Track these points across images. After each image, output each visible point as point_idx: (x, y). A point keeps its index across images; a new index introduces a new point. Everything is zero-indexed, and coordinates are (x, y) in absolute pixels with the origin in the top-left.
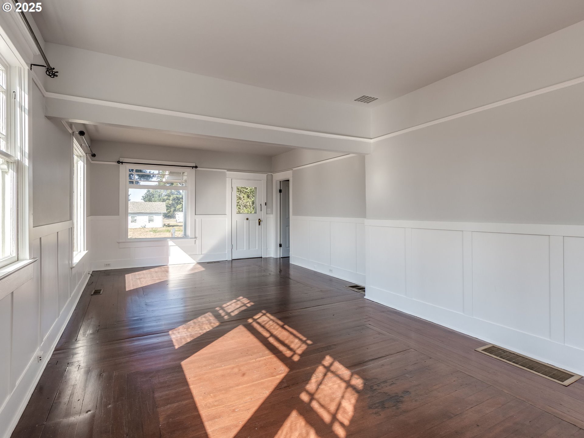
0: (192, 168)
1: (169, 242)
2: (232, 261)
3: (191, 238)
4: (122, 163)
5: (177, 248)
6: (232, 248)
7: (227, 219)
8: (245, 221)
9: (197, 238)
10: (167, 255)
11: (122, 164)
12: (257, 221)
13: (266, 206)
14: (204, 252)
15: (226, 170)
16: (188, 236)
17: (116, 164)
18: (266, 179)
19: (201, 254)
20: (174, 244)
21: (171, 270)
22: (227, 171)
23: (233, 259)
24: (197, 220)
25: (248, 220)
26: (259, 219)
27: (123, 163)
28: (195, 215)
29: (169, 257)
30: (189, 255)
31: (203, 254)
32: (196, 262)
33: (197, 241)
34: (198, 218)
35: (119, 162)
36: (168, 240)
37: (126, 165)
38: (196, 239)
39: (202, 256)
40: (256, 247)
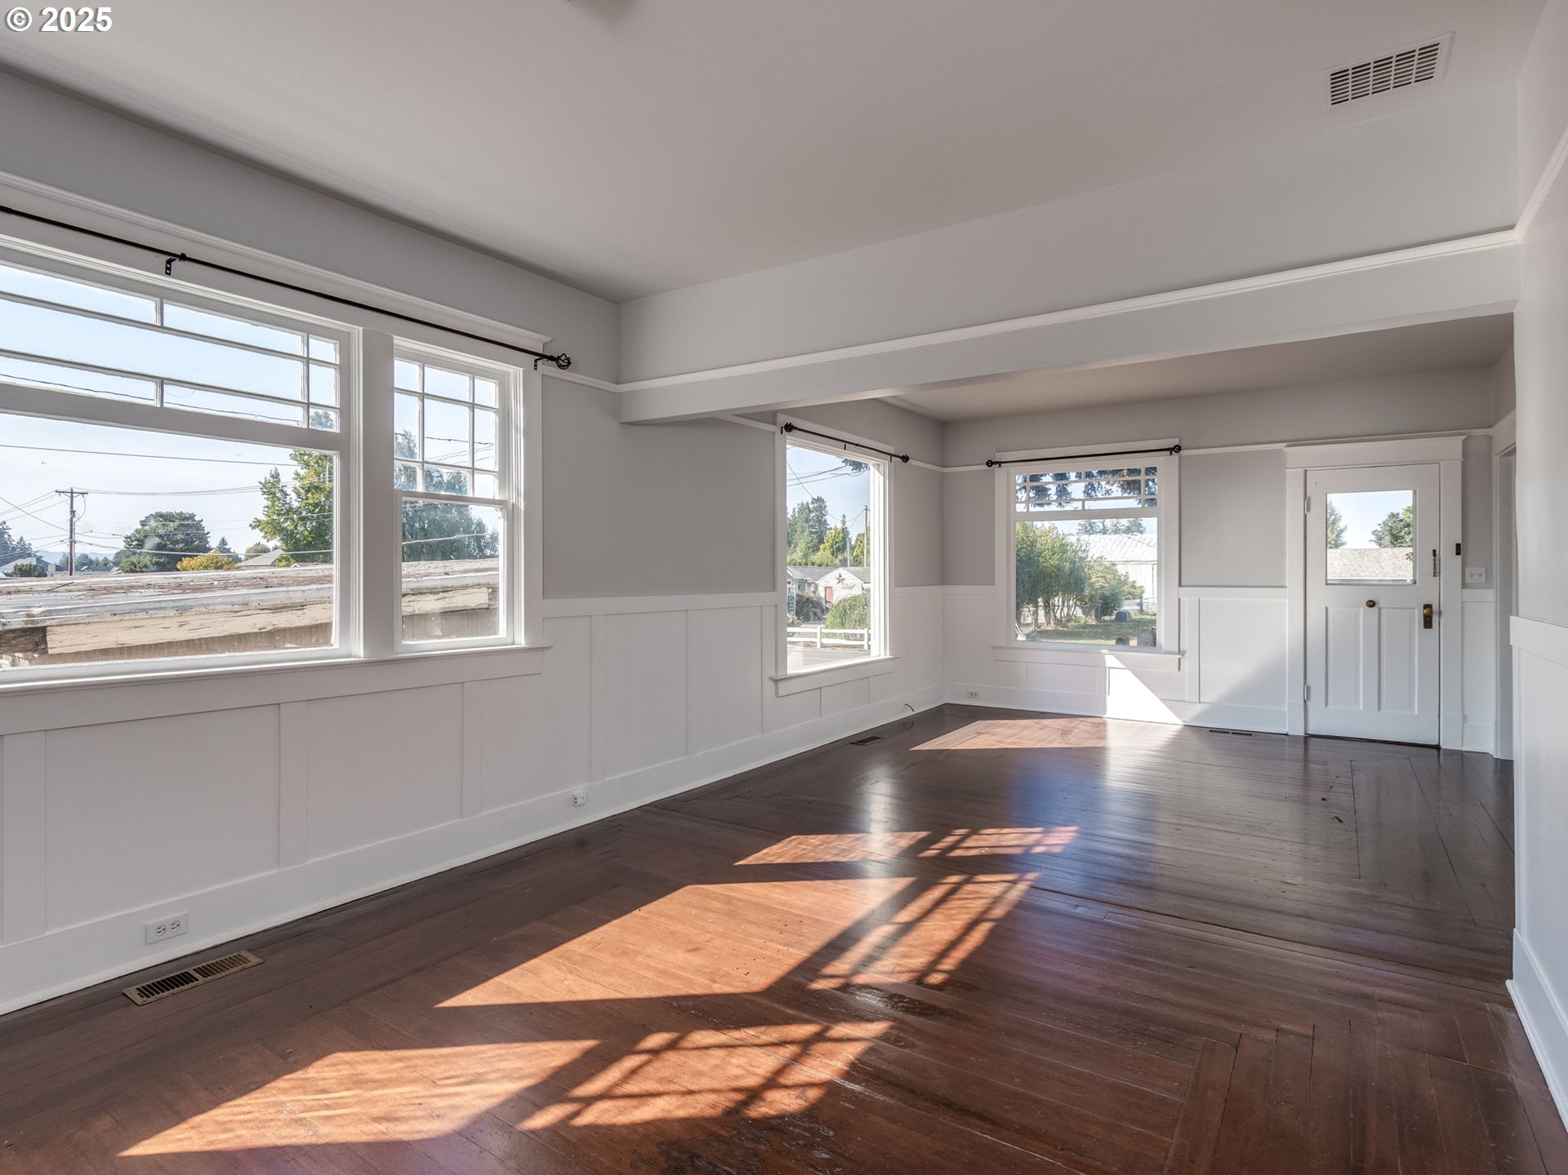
0: (1169, 452)
1: (1106, 656)
2: (1306, 738)
3: (1167, 653)
4: (1000, 463)
5: (1128, 674)
6: (1308, 698)
7: (1287, 601)
8: (1362, 609)
9: (1185, 652)
10: (1103, 691)
11: (1000, 466)
12: (1417, 611)
13: (1460, 556)
14: (1210, 697)
15: (1285, 444)
16: (1161, 647)
17: (986, 467)
18: (1460, 455)
19: (1200, 702)
20: (1123, 666)
21: (1111, 732)
22: (1288, 446)
23: (1311, 731)
24: (1185, 601)
25: (1375, 609)
26: (1428, 606)
27: (1002, 465)
28: (1180, 585)
29: (1107, 696)
30: (1161, 700)
31: (1203, 703)
32: (1184, 722)
33: (1185, 663)
34: (1189, 596)
35: (990, 463)
36: (1103, 651)
37: (1010, 468)
38: (1180, 656)
39: (1199, 708)
40: (1411, 706)
